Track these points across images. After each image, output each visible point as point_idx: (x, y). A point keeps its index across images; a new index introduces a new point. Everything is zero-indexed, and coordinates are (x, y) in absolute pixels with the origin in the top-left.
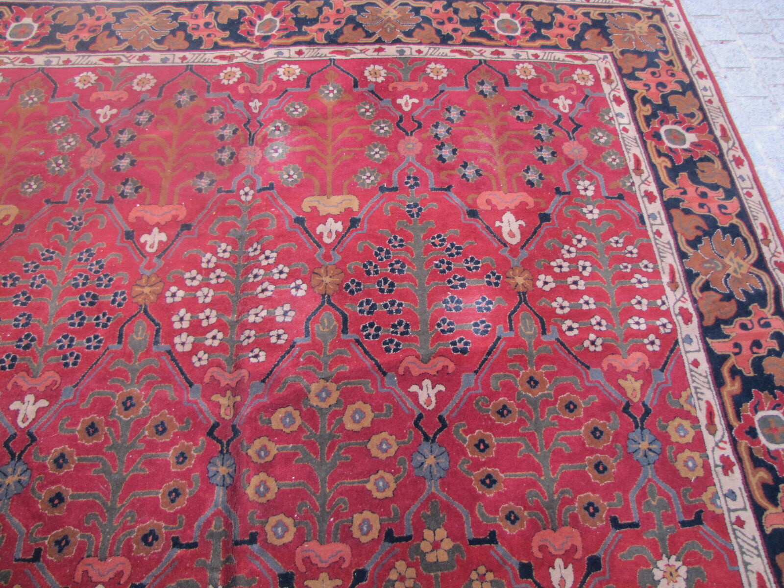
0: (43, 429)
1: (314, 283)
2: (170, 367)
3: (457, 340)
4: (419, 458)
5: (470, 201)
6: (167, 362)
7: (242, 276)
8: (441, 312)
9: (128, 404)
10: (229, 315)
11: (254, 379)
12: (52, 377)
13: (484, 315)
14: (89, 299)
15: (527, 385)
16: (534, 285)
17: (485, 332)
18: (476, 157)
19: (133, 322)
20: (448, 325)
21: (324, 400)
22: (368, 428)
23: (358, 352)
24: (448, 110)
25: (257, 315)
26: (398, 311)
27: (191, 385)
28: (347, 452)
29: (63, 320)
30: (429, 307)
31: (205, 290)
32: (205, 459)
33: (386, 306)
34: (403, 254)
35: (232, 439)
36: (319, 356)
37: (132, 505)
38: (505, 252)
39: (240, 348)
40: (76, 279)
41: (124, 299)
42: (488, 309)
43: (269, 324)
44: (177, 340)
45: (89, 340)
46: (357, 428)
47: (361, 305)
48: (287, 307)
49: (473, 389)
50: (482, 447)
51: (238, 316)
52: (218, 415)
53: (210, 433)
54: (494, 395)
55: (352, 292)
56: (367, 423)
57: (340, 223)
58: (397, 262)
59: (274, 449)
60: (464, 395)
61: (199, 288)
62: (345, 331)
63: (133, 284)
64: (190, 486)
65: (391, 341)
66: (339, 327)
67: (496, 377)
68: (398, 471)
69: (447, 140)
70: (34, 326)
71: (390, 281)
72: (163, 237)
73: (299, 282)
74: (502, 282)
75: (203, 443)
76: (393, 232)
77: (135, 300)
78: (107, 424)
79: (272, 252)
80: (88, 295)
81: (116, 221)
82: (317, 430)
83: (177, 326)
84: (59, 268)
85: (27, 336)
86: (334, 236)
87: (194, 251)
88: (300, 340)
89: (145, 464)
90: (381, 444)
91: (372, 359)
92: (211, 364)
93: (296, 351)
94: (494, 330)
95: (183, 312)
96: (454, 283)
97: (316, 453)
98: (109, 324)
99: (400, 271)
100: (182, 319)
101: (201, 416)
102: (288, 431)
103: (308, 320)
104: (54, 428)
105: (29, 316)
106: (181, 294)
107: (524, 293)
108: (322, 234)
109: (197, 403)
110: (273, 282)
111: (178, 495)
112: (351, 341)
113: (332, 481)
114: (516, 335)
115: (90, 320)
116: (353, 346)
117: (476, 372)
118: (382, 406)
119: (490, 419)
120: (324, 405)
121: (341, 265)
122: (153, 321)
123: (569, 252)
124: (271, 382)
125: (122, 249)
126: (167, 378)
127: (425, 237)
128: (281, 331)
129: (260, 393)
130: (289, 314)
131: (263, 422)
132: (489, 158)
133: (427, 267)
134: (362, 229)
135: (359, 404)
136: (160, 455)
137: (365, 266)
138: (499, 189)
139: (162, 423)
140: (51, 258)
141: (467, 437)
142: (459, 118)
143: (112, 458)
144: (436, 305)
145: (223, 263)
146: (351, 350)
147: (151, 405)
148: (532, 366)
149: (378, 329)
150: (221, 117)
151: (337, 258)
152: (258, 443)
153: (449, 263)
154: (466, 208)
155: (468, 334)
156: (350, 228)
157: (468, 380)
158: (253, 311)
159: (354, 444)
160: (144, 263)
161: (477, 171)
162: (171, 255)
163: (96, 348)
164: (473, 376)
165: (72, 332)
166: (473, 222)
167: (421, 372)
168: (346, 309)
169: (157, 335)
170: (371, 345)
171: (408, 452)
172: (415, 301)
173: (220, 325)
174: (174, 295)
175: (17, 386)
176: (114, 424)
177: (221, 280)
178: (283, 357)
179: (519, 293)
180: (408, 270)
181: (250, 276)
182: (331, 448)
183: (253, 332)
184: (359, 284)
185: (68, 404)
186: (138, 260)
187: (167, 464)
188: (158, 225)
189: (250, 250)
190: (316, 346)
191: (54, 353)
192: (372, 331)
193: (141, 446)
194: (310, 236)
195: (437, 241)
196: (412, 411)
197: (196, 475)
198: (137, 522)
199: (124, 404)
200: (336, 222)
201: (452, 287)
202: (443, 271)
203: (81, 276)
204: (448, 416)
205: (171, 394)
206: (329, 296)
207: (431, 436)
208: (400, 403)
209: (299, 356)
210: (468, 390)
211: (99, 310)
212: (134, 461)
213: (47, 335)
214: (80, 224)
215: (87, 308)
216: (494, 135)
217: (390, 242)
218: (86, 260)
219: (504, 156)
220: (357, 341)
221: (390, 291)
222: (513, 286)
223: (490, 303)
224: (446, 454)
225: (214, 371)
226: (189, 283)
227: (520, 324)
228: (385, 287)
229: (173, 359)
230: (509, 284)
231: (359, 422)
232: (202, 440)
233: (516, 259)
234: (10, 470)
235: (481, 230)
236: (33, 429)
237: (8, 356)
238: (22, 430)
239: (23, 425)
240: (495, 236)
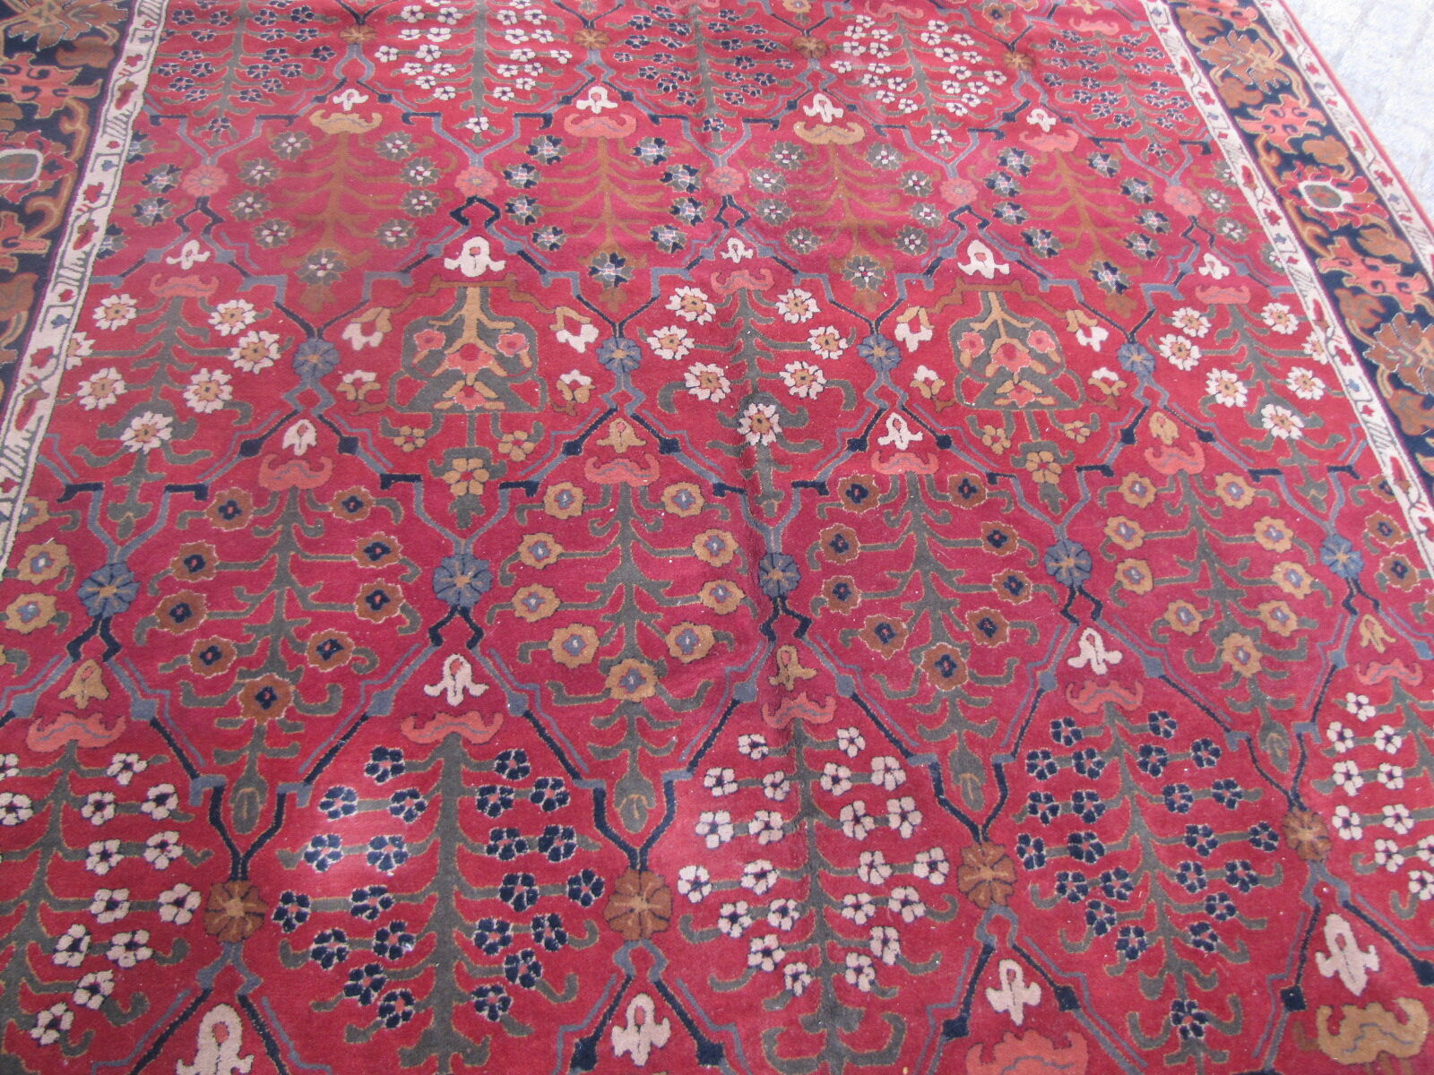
0: (1060, 626)
1: (665, 897)
2: (898, 728)
3: (390, 777)
4: (479, 584)
6: (906, 737)
7: (811, 916)
8: (413, 834)
9: (946, 666)
10: (819, 827)
11: (752, 706)
12: (1086, 703)
13: (328, 828)
14: (1084, 846)
15: (277, 692)
16: (206, 898)
17: (333, 794)
19: (988, 807)
20: (402, 808)
21: (630, 671)
22: (560, 627)
23: (577, 757)
25: (767, 826)
26: (497, 836)
27: (855, 697)
28: (591, 597)
29: (1113, 805)
30: (434, 849)
31: (876, 879)
32: (805, 587)
33: (521, 846)
34: (477, 969)
35: (771, 620)
36: (644, 746)
37: (894, 534)
38: (249, 981)
39: (785, 767)
40: (1127, 887)
41: (1021, 852)
42: (318, 842)
43: (744, 804)
44: (901, 776)
45: (1051, 768)
46: (575, 628)
47: (569, 848)
48: (712, 842)
49: (376, 687)
50: (378, 599)
51: (802, 826)
52: (800, 648)
53: (805, 623)
54: (342, 676)
55: (588, 876)
56: (560, 635)
57: (619, 1051)
58: (492, 948)
59: (705, 598)
60: (391, 680)
61: (891, 883)
62: (599, 796)
63: (1019, 881)
64: (819, 556)
65: (513, 775)
66: (610, 803)
67: (331, 710)
68: (513, 568)
70: (1155, 790)
71: (510, 903)
72: (995, 1000)
73: (695, 897)
74: (272, 905)
75: (814, 610)
76: (497, 1032)
77: (1001, 850)
78: (968, 636)
79: (759, 967)
80: (1090, 858)
81: (1109, 1034)
82: (640, 625)
83: (908, 803)
84: (1168, 911)
85: (1155, 771)
86: (630, 1014)
87: (922, 969)
88: (680, 775)
89: (893, 584)
90: (538, 605)
91: (549, 740)
92: (829, 730)
93: (685, 756)
94: (315, 798)
95: (906, 831)
96: (376, 902)
97: (639, 593)
98: (1029, 802)
99: (486, 926)
100: (904, 818)
101: (826, 646)
102: (686, 625)
103: (668, 818)
104: (1046, 633)
105: (1171, 805)
106: (920, 871)
107: (233, 878)
108: (658, 1020)
109: (838, 667)
110: (747, 894)
111: (834, 544)
112: (589, 776)
113: (614, 556)
114: (273, 786)
115: (1065, 806)
116: (585, 767)
117: (364, 718)
118: (535, 660)
119: (355, 638)
120: (629, 662)
121: (614, 940)
122: (954, 811)
123: (94, 989)
124: (722, 701)
125: (1069, 964)
126: (897, 708)
127: (424, 1020)
128: (717, 792)
129: (738, 684)
130: (707, 829)
131: (727, 637)
133: (431, 937)
134: (567, 1038)
135: (573, 663)
136: (872, 596)
137: (561, 937)
139: (885, 641)
140: (1195, 931)
141: (398, 613)
143: (943, 590)
144: (423, 847)
145: (855, 941)
146: (588, 759)
147: (912, 667)
148: (260, 726)
149: (537, 797)
151: (621, 958)
152: (729, 606)
153: (381, 949)
155: (368, 791)
156: (596, 1037)
157: (382, 705)
158: (776, 835)
159: (581, 606)
160: (1013, 932)
162: (967, 955)
163: (1033, 756)
164: (371, 711)
165: (1083, 783)
167: (461, 719)
168: (594, 837)
169: (938, 782)
170: (551, 769)
171: (498, 593)
172: (464, 858)
173: (833, 805)
174: (933, 866)
175: (1127, 688)
176: (958, 636)
177: (849, 899)
178: (707, 745)
179: (245, 878)
180: (469, 930)
181: (796, 915)
182: (616, 602)
183: (769, 792)
184: (574, 894)
185: (1039, 663)
186: (1027, 939)
187: (860, 584)
188: (1019, 1033)
189: (807, 979)
190: (652, 768)
191: (1100, 744)
192: (548, 793)
193: (905, 606)
194: (681, 1013)
195: (400, 1007)
196: (483, 653)
197: (816, 569)
198: (880, 512)
199: (953, 665)
200: (627, 1053)
201: (382, 891)
202: (395, 928)
203: (1121, 896)
204: (426, 644)
205: (883, 683)
206: (633, 866)
207: (457, 615)
208: (503, 666)
209: (681, 745)
210: (384, 686)
211: (1056, 826)
212: (909, 587)
213: (1125, 777)
214: (1178, 1020)
215: (1079, 829)
217: (505, 1001)
218: (1126, 931)
220: (576, 775)
221: (511, 880)
222: (254, 894)
223: (310, 857)
224: (437, 588)
225: (824, 717)
226: (913, 895)
227: (261, 807)
228: (520, 889)
229: (896, 742)
230: (260, 899)
231: (573, 636)
232: (818, 615)
233: (229, 962)
234: (1076, 574)
235: (291, 1044)
236: (1072, 628)
237: (1167, 734)
238: (1087, 625)
239: (1089, 631)
240: (262, 1027)
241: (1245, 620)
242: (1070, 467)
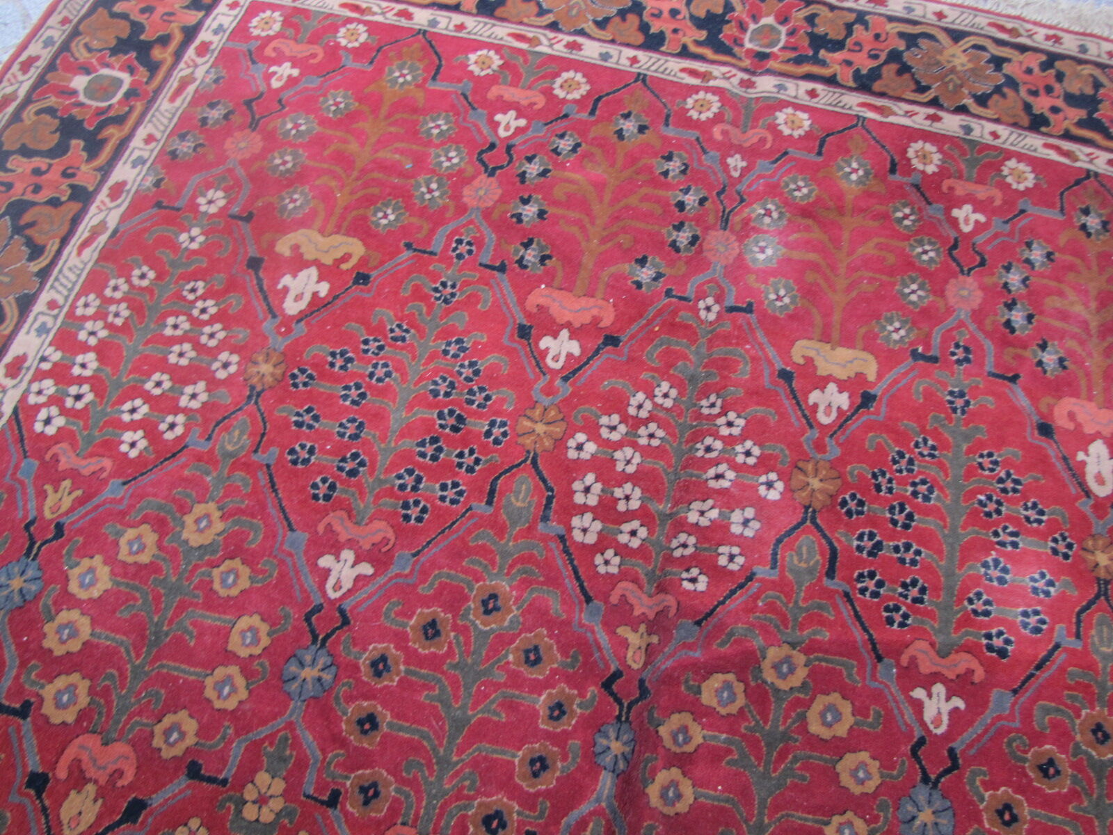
0: (361, 609)
1: (794, 483)
2: (560, 562)
3: (994, 631)
4: (910, 808)
5: (1044, 409)
6: (557, 553)
7: (687, 442)
8: (976, 580)
9: (490, 604)
10: (660, 501)
11: (685, 616)
12: (381, 531)
13: (1040, 602)
14: (451, 421)
17: (1037, 630)
18: (1061, 335)
19: (514, 475)
21: (783, 677)
22: (841, 739)
23: (845, 614)
24: (1029, 245)
25: (702, 513)
26: (913, 562)
27: (588, 600)
28: (805, 767)
29: (408, 444)
30: (961, 566)
31: (628, 451)
32: (593, 724)
33: (897, 549)
34: (934, 471)
35: (637, 701)
36: (786, 605)
37: (475, 764)
38: (1085, 506)
39: (669, 559)
40: (435, 383)
41: (505, 434)
42: (1047, 593)
43: (716, 534)
44: (576, 522)
45: (444, 487)
46: (825, 733)
47: (860, 538)
48: (750, 512)
49: (1006, 718)
50: (1007, 816)
51: (672, 508)
52: (623, 660)
53: (607, 685)
54: (1037, 738)
55: (849, 513)
56: (841, 730)
57: (845, 395)
58: (923, 482)
59: (698, 735)
60: (993, 724)
61: (619, 445)
62: (830, 573)
63: (518, 413)
64: (564, 758)
65: (897, 609)
66: (823, 565)
67: (1043, 707)
68: (875, 819)
69: (1021, 297)
70: (366, 443)
71: (908, 510)
72: (575, 348)
73: (773, 476)
74: (1075, 555)
75: (594, 697)
76: (923, 430)
77: (520, 440)
78: (455, 627)
79: (739, 416)
80: (451, 412)
81: (506, 304)
82: (766, 722)
83: (579, 499)
84: (414, 358)
85: (355, 456)
86: (834, 415)
87: (619, 383)
88: (762, 571)
89: (502, 705)
90: (857, 770)
91: (865, 630)
92: (624, 575)
93: (754, 587)
94: (1051, 630)
95: (590, 478)
96: (1003, 537)
97: (759, 759)
98: (477, 468)
99: (926, 498)
100: (587, 490)
101: (597, 655)
102: (723, 711)
103: (779, 541)
104: (376, 610)
105: (361, 425)
106: (591, 448)
107: (1106, 582)
108: (816, 406)
109: (593, 632)
110: (734, 466)
111: (544, 767)
112: (837, 592)
113: (776, 808)
114: (1085, 646)
115: (449, 454)
116: (839, 601)
117: (1015, 692)
118: (868, 709)
120: (783, 685)
121: (838, 465)
122: (544, 481)
124: (710, 627)
125: (510, 352)
126: (553, 580)
127: (970, 451)
128: (736, 550)
129: (691, 640)
130: (751, 524)
131: (689, 688)
132: (1082, 343)
133: (965, 501)
134: (877, 413)
135: (835, 698)
136: (526, 698)
137: (875, 476)
138: (1090, 398)
139: (536, 648)
140: (403, 339)
141: (987, 795)
142: (1043, 264)
143: (455, 684)
144: (970, 568)
145: (662, 414)
146: (836, 607)
147: (523, 614)
148: (1102, 707)
149: (880, 584)
150: (683, 172)
151: (834, 451)
152: (676, 720)
153: (999, 503)
154: (1035, 418)
155: (1011, 626)
156: (859, 407)
157: (1000, 701)
158: (696, 505)
159: (819, 759)
160: (541, 383)
161: (1061, 360)
162: (583, 380)
163: (453, 502)
164: (1009, 699)
165: (422, 467)
166: (1044, 445)
167: (934, 669)
168: (839, 540)
169: (548, 506)
170: (865, 605)
171: (895, 792)
172: (939, 552)
173: (644, 515)
174: (580, 447)
175: (332, 531)
176: (463, 630)
177: (655, 443)
178: (733, 592)
179: (1098, 579)
180: (938, 498)
181: (698, 445)
182: (782, 756)
183: (692, 540)
184: (861, 503)
185: (400, 580)
186: (532, 376)
187: (534, 714)
188: (568, 325)
189: (704, 403)
190: (782, 586)
191: (390, 493)
192: (871, 585)
193: (501, 677)
194: (798, 404)
195: (986, 461)
196: (912, 731)
197: (575, 744)
198: (479, 793)
199: (485, 603)
200: (840, 392)
201: (998, 543)
202: (989, 514)
203: (444, 380)
204: (963, 751)
205: (556, 607)
206: (814, 511)
207: (933, 777)
208: (896, 711)
209: (756, 597)
210: (999, 718)
211: (464, 442)
212: (487, 696)
213: (383, 461)
214: (453, 295)
215: (448, 435)
216: (1093, 305)
217: (917, 445)
218: (455, 356)
219: (1105, 344)
220: (846, 595)
221: (906, 526)
222: (1091, 566)
223: (1051, 583)
224: (950, 813)
225: (625, 587)
226: (605, 433)
227: (1093, 632)
228: (900, 518)
229: (566, 551)
230: (1084, 561)
231: (830, 726)
232: (592, 691)
233: (1101, 522)
234: (308, 658)
235: (1054, 460)
236: (347, 605)
237: (324, 481)
238: (332, 602)
239: (333, 595)
240: (1074, 475)
241: (173, 554)
242: (233, 788)
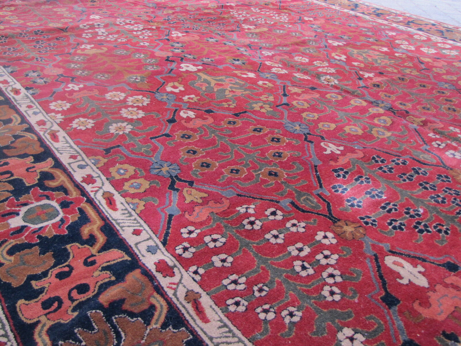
3: (347, 175)
4: (304, 127)
13: (346, 196)
15: (275, 171)
16: (333, 232)
17: (334, 188)
20: (362, 181)
21: (377, 131)
22: (343, 128)
26: (401, 177)
28: (341, 121)
30: (388, 187)
32: (393, 105)
33: (411, 176)
36: (407, 145)
37: (397, 91)
47: (425, 172)
48: (458, 157)
49: (308, 158)
50: (275, 140)
52: (412, 116)
53: (406, 111)
54: (292, 159)
55: (440, 176)
56: (346, 129)
58: (443, 202)
59: (373, 112)
60: (310, 155)
62: (413, 159)
65: (382, 162)
66: (418, 159)
67: (301, 169)
68: (309, 121)
71: (430, 190)
88: (426, 147)
89: (413, 100)
90: (329, 126)
91: (380, 151)
93: (421, 143)
94: (330, 191)
96: (392, 206)
99: (433, 198)
102: (376, 118)
103: (438, 157)
112: (403, 155)
118: (348, 136)
119: (283, 150)
120: (374, 129)
123: (332, 276)
124: (412, 130)
128: (441, 147)
130: (452, 155)
133: (422, 207)
135: (359, 134)
136: (411, 103)
137: (456, 191)
139: (429, 110)
141: (287, 140)
144: (384, 188)
146: (397, 152)
148: (281, 181)
149: (397, 164)
153: (412, 216)
155: (345, 182)
157: (317, 162)
164: (315, 164)
170: (390, 157)
172: (399, 186)
178: (422, 139)
179: (339, 220)
180: (430, 201)
184: (443, 181)
192: (399, 162)
196: (330, 140)
198: (387, 88)
201: (389, 203)
202: (408, 209)
204: (308, 144)
206: (448, 169)
207: (308, 135)
208: (340, 141)
209: (416, 141)
212: (417, 99)
220: (399, 156)
221: (421, 185)
223: (352, 206)
224: (292, 132)
227: (315, 200)
228: (427, 185)
231: (350, 128)
233: (370, 243)
240: (409, 255)
